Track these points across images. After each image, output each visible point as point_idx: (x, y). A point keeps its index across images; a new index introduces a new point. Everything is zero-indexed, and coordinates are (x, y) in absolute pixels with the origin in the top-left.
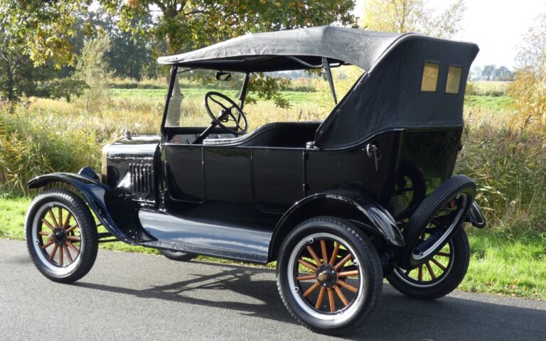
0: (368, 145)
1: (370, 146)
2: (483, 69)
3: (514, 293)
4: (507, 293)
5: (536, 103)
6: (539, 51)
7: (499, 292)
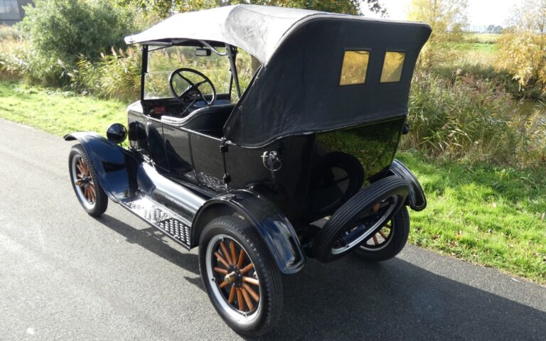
0: (265, 153)
1: (267, 154)
2: (488, 27)
3: (454, 252)
4: (449, 251)
5: (512, 51)
6: (519, 19)
7: (441, 249)
